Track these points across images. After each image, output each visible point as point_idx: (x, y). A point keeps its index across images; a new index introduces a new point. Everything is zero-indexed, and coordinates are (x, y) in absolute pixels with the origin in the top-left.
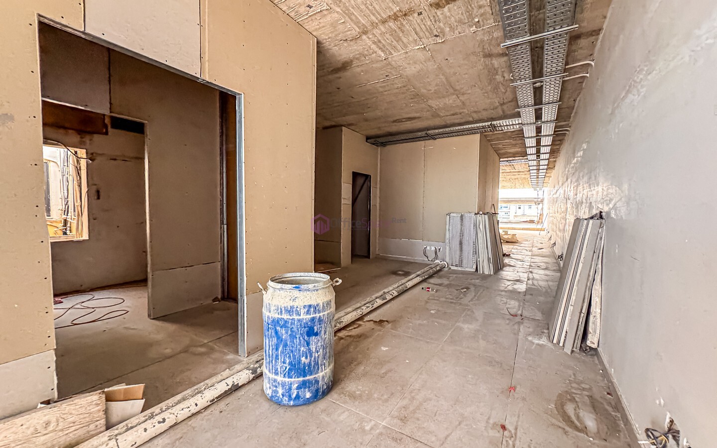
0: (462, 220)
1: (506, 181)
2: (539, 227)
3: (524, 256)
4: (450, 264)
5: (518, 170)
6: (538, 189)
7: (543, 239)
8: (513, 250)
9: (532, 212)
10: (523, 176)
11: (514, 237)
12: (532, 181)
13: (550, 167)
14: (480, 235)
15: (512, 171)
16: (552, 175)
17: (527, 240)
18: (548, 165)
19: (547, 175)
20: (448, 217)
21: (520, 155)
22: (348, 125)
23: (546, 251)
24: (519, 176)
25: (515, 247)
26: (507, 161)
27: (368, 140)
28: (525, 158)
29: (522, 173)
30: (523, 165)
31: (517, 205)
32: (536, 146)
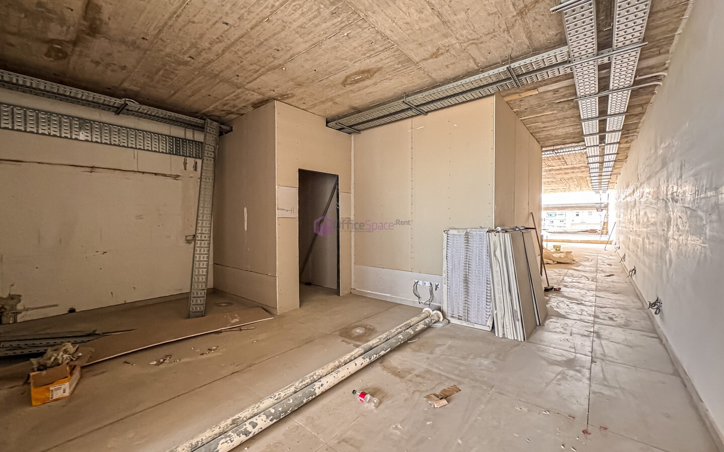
0: (468, 240)
1: (556, 183)
2: (604, 238)
3: (583, 292)
4: (449, 315)
5: (572, 166)
6: (601, 191)
7: (611, 257)
8: (566, 279)
9: (594, 220)
10: (580, 175)
11: (569, 256)
12: (593, 181)
13: (621, 157)
14: (496, 268)
15: (563, 167)
16: (622, 171)
17: (588, 260)
18: (617, 154)
19: (615, 171)
20: (445, 235)
21: (572, 140)
22: (283, 98)
23: (619, 280)
24: (573, 175)
25: (571, 271)
26: (553, 150)
27: (329, 124)
28: (581, 144)
29: (577, 170)
30: (578, 157)
31: (575, 212)
32: (599, 133)
